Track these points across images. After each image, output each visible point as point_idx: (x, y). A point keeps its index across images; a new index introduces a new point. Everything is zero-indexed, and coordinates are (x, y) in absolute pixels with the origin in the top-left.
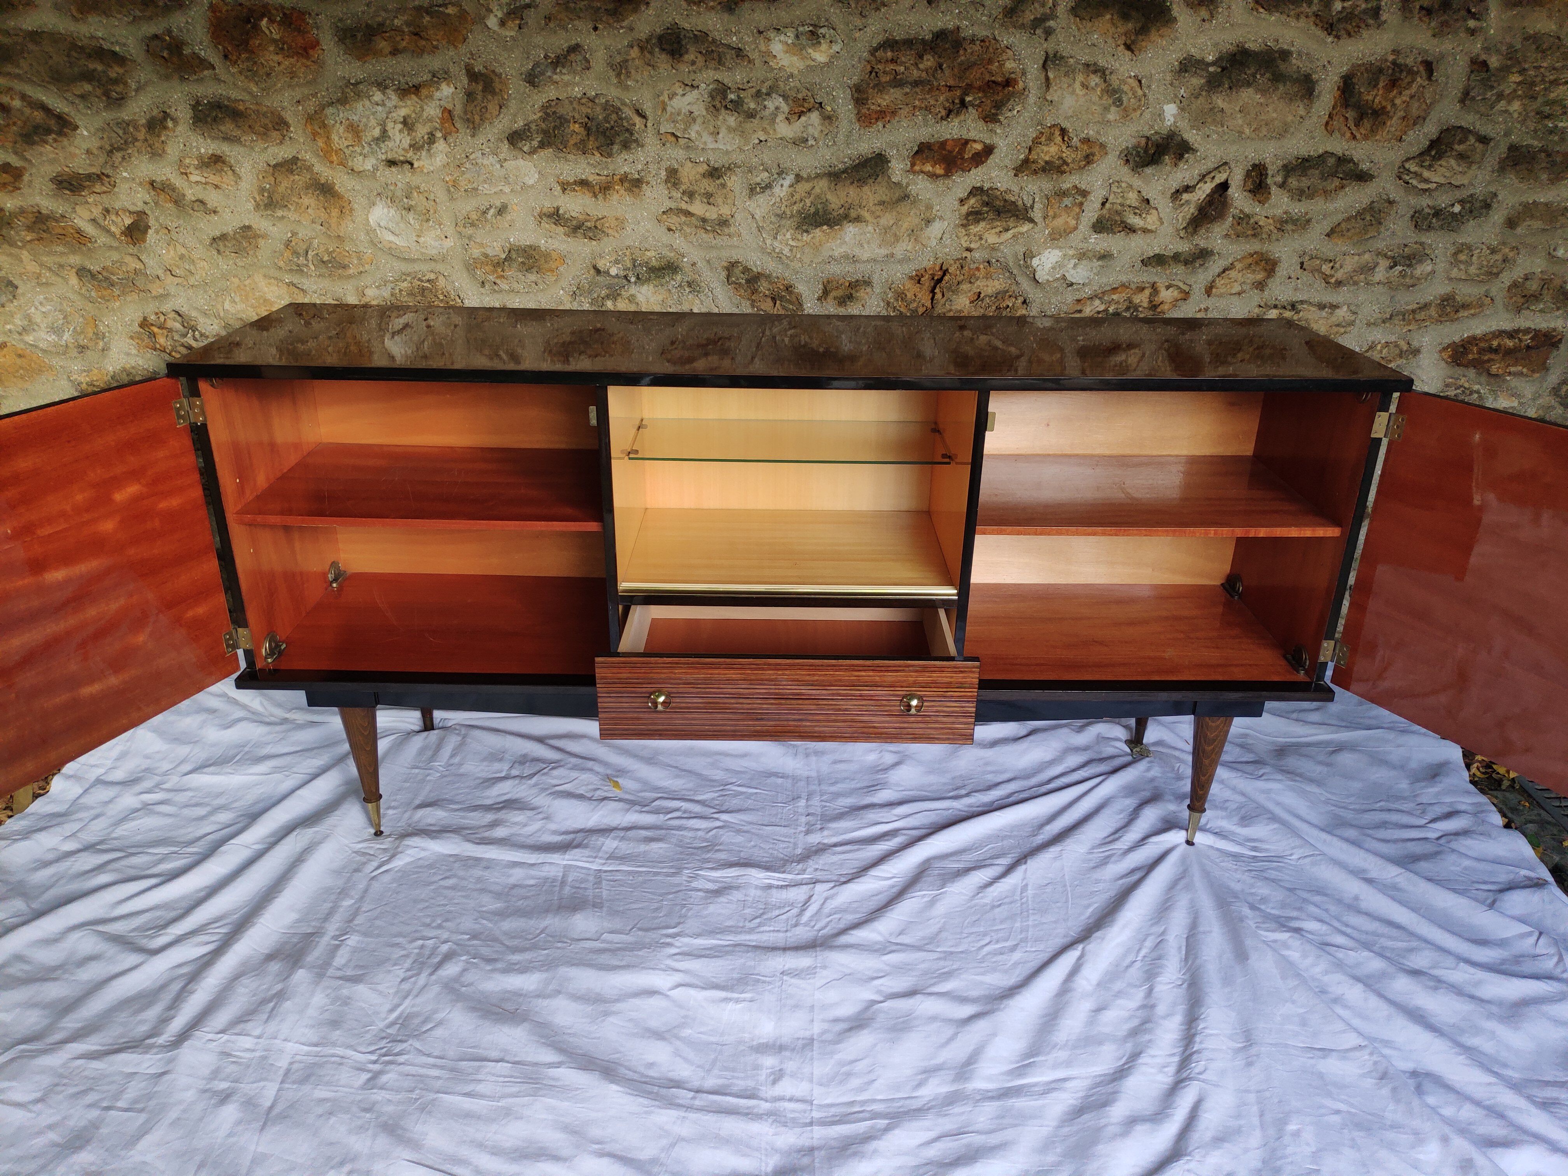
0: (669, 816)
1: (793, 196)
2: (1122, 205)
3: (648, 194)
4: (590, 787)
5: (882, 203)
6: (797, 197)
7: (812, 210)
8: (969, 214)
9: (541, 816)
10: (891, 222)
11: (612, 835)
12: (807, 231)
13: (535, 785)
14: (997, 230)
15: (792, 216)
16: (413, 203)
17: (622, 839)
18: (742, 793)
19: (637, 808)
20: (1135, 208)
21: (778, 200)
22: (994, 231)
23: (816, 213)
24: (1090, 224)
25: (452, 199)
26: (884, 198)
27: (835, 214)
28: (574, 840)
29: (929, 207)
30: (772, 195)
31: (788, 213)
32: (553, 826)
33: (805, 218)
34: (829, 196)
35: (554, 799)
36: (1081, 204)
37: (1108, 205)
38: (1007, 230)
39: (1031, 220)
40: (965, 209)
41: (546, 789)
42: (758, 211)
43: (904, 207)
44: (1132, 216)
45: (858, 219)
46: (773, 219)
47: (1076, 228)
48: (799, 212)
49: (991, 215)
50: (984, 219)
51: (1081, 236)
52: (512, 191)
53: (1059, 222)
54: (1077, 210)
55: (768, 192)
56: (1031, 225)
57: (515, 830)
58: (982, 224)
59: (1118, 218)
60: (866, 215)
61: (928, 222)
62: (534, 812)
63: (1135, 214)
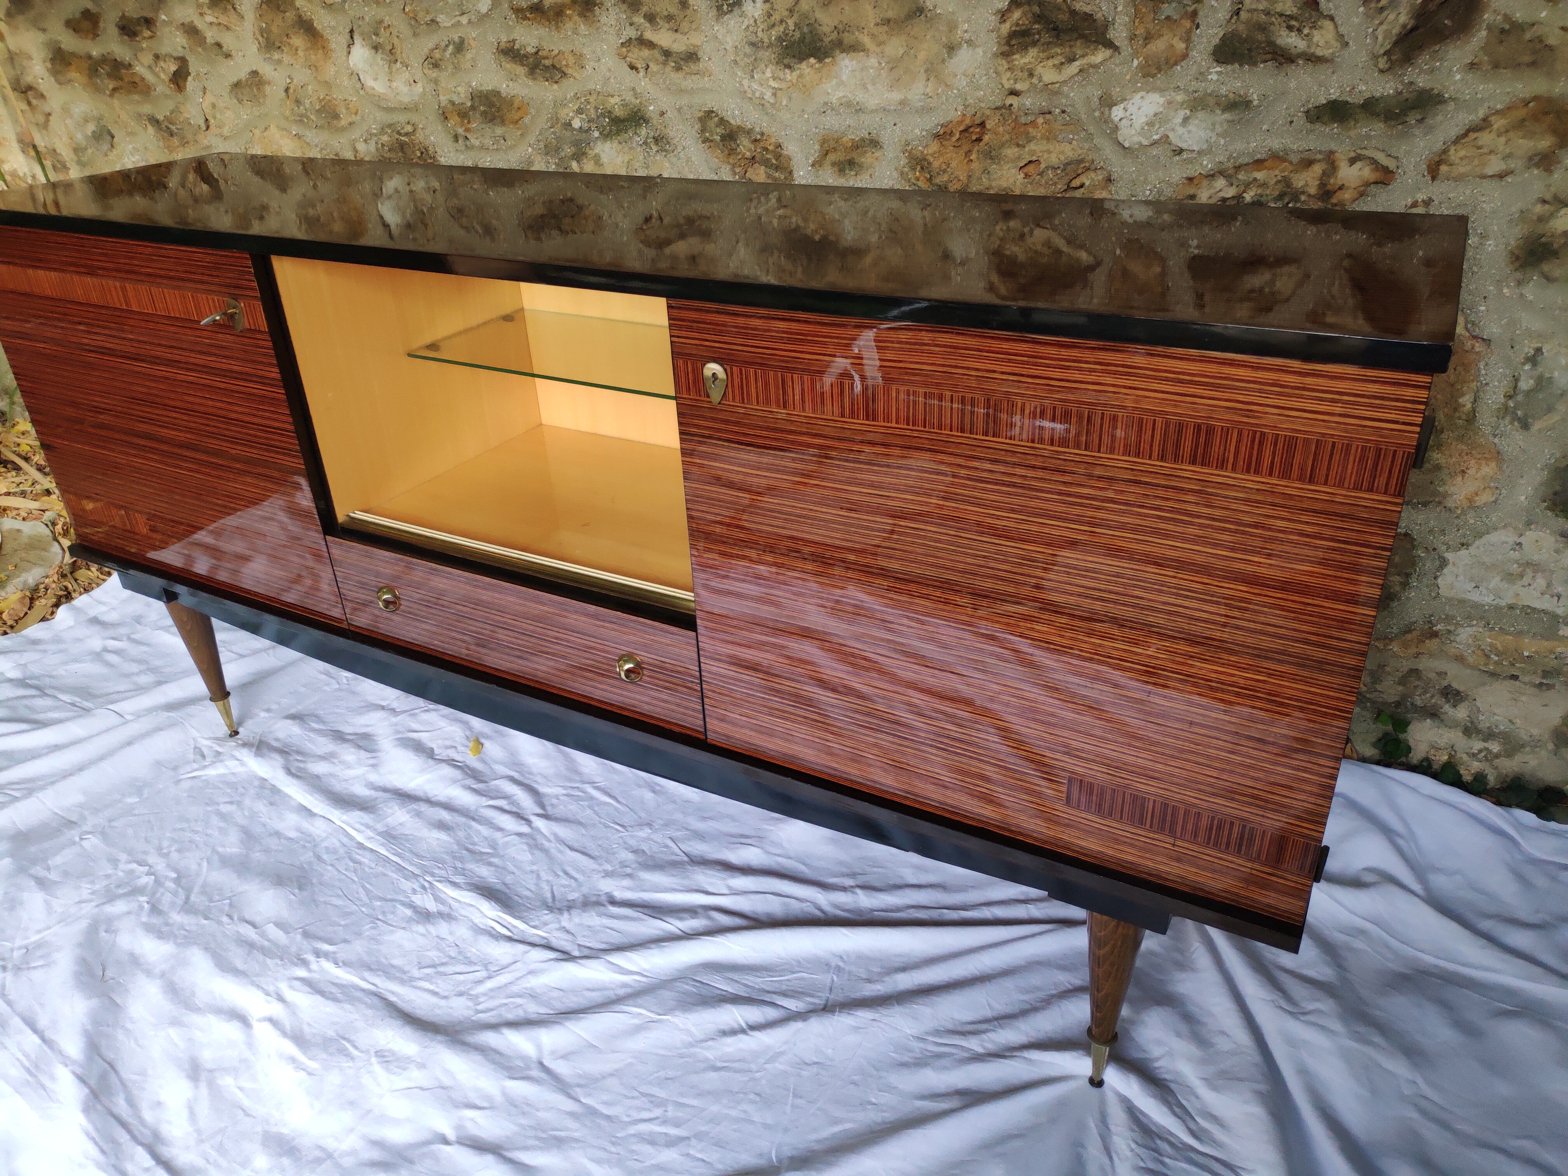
0: (491, 802)
1: (770, 15)
2: (1267, 13)
3: (603, 19)
4: (448, 743)
5: (887, 22)
6: (776, 17)
7: (797, 35)
8: (1013, 35)
9: (372, 762)
10: (901, 52)
11: (414, 806)
12: (789, 67)
13: (396, 724)
14: (1056, 61)
15: (770, 45)
16: (381, 40)
17: (418, 814)
18: (592, 798)
19: (470, 782)
20: (1291, 17)
21: (752, 21)
22: (1050, 63)
23: (802, 40)
24: (1211, 48)
25: (415, 35)
26: (890, 14)
27: (827, 40)
28: (376, 799)
29: (952, 27)
30: (743, 15)
31: (766, 40)
32: (373, 777)
33: (787, 47)
34: (820, 15)
35: (395, 746)
36: (1195, 14)
37: (1243, 15)
38: (1071, 60)
39: (1109, 44)
40: (1006, 28)
41: (398, 732)
42: (729, 39)
43: (918, 27)
44: (1284, 32)
45: (855, 48)
46: (748, 50)
47: (1185, 56)
48: (780, 39)
49: (1046, 37)
50: (1034, 44)
51: (1194, 69)
52: (470, 22)
53: (1158, 46)
54: (1187, 24)
55: (736, 11)
56: (1108, 52)
57: (336, 769)
58: (1033, 52)
59: (1260, 37)
60: (866, 40)
61: (951, 49)
62: (368, 755)
63: (1290, 28)
